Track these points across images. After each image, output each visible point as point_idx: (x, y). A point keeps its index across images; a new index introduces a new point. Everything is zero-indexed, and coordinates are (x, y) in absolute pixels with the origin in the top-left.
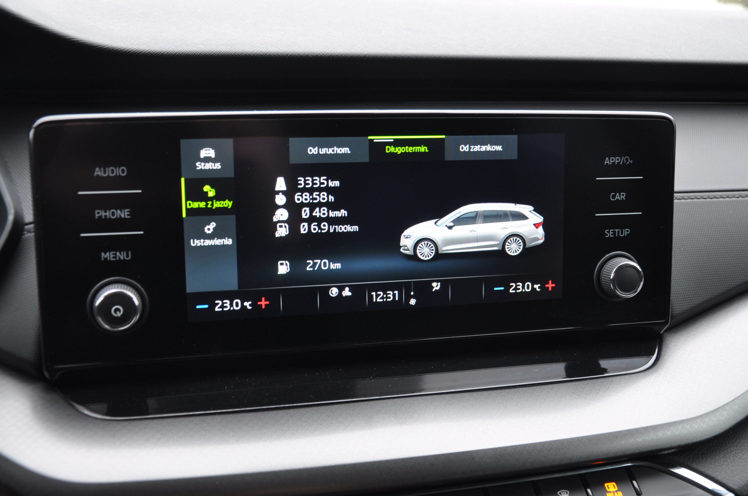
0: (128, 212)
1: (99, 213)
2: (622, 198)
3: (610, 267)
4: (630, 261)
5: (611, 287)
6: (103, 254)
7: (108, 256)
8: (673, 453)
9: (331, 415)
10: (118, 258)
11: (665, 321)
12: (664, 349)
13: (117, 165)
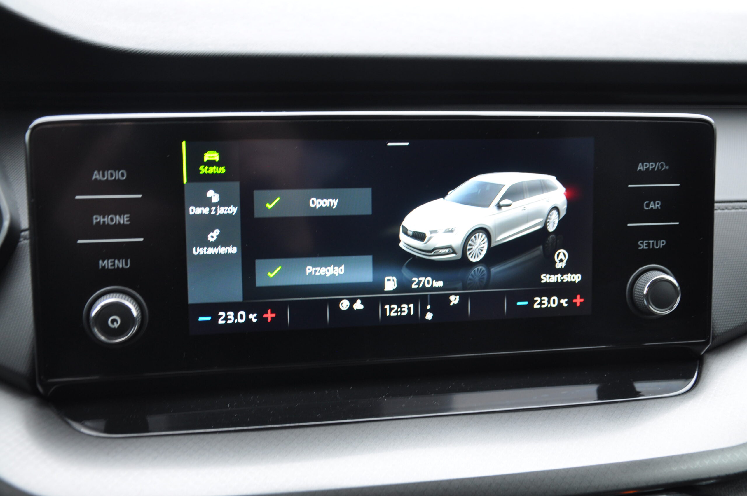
0: (127, 217)
1: (97, 219)
2: (657, 207)
3: (644, 281)
4: (666, 274)
5: (644, 303)
6: (101, 262)
7: (106, 264)
8: (712, 484)
9: (338, 436)
10: (116, 266)
11: (705, 340)
12: (704, 371)
13: (117, 168)
